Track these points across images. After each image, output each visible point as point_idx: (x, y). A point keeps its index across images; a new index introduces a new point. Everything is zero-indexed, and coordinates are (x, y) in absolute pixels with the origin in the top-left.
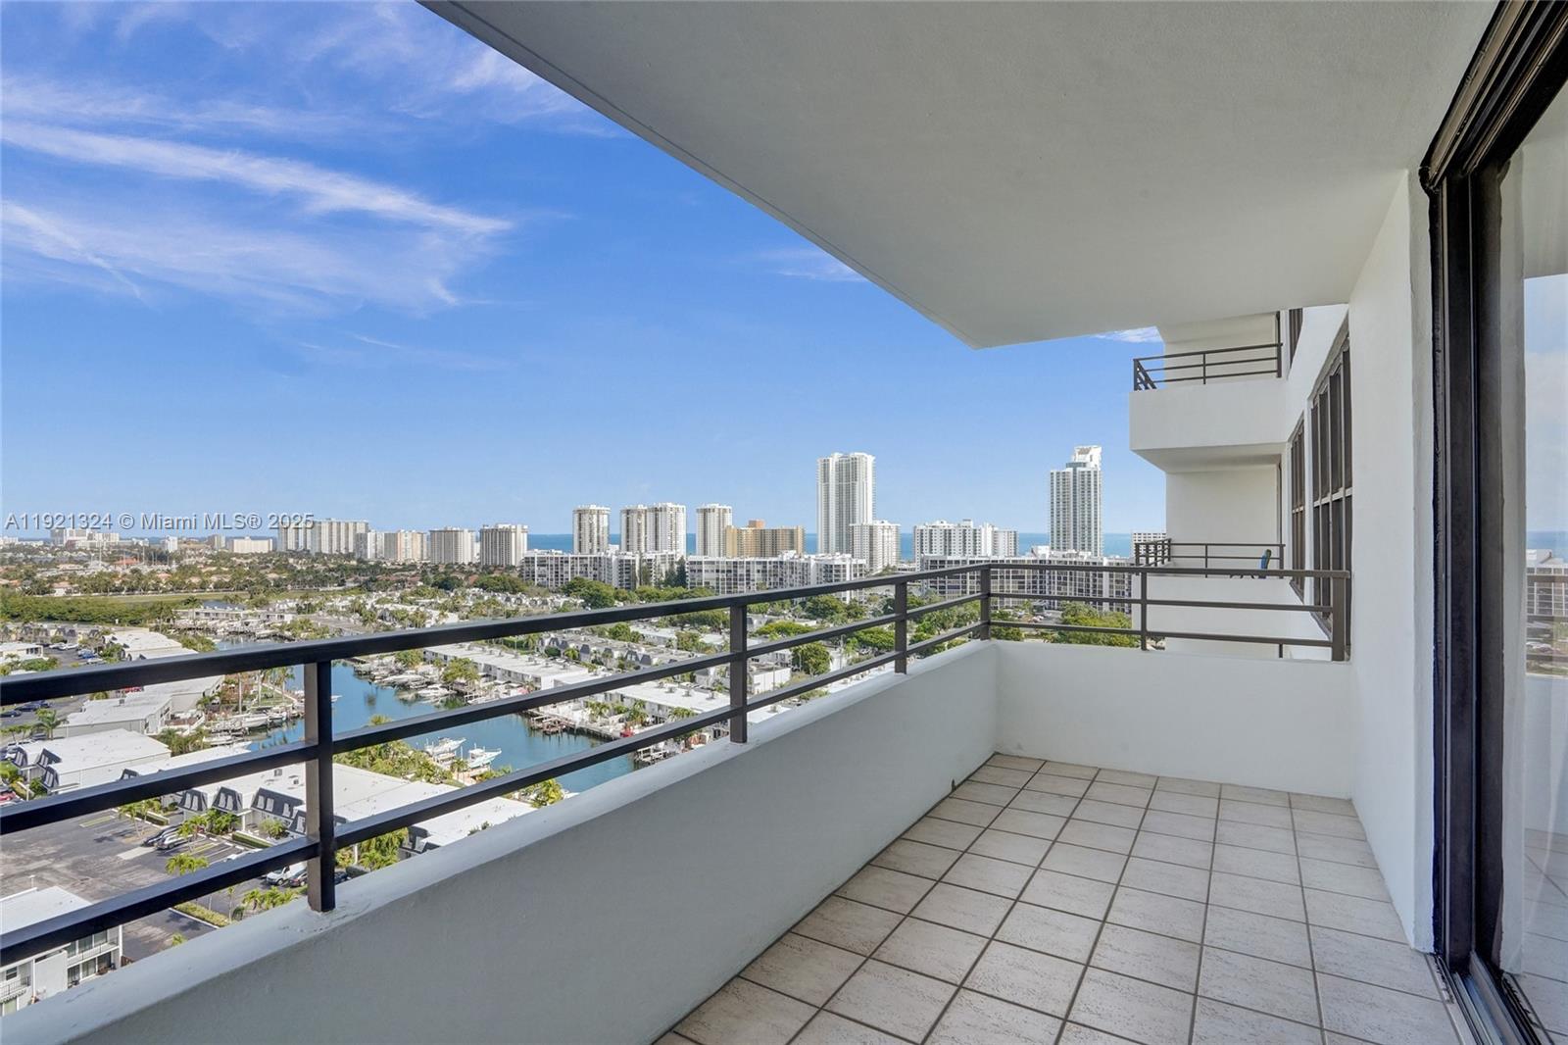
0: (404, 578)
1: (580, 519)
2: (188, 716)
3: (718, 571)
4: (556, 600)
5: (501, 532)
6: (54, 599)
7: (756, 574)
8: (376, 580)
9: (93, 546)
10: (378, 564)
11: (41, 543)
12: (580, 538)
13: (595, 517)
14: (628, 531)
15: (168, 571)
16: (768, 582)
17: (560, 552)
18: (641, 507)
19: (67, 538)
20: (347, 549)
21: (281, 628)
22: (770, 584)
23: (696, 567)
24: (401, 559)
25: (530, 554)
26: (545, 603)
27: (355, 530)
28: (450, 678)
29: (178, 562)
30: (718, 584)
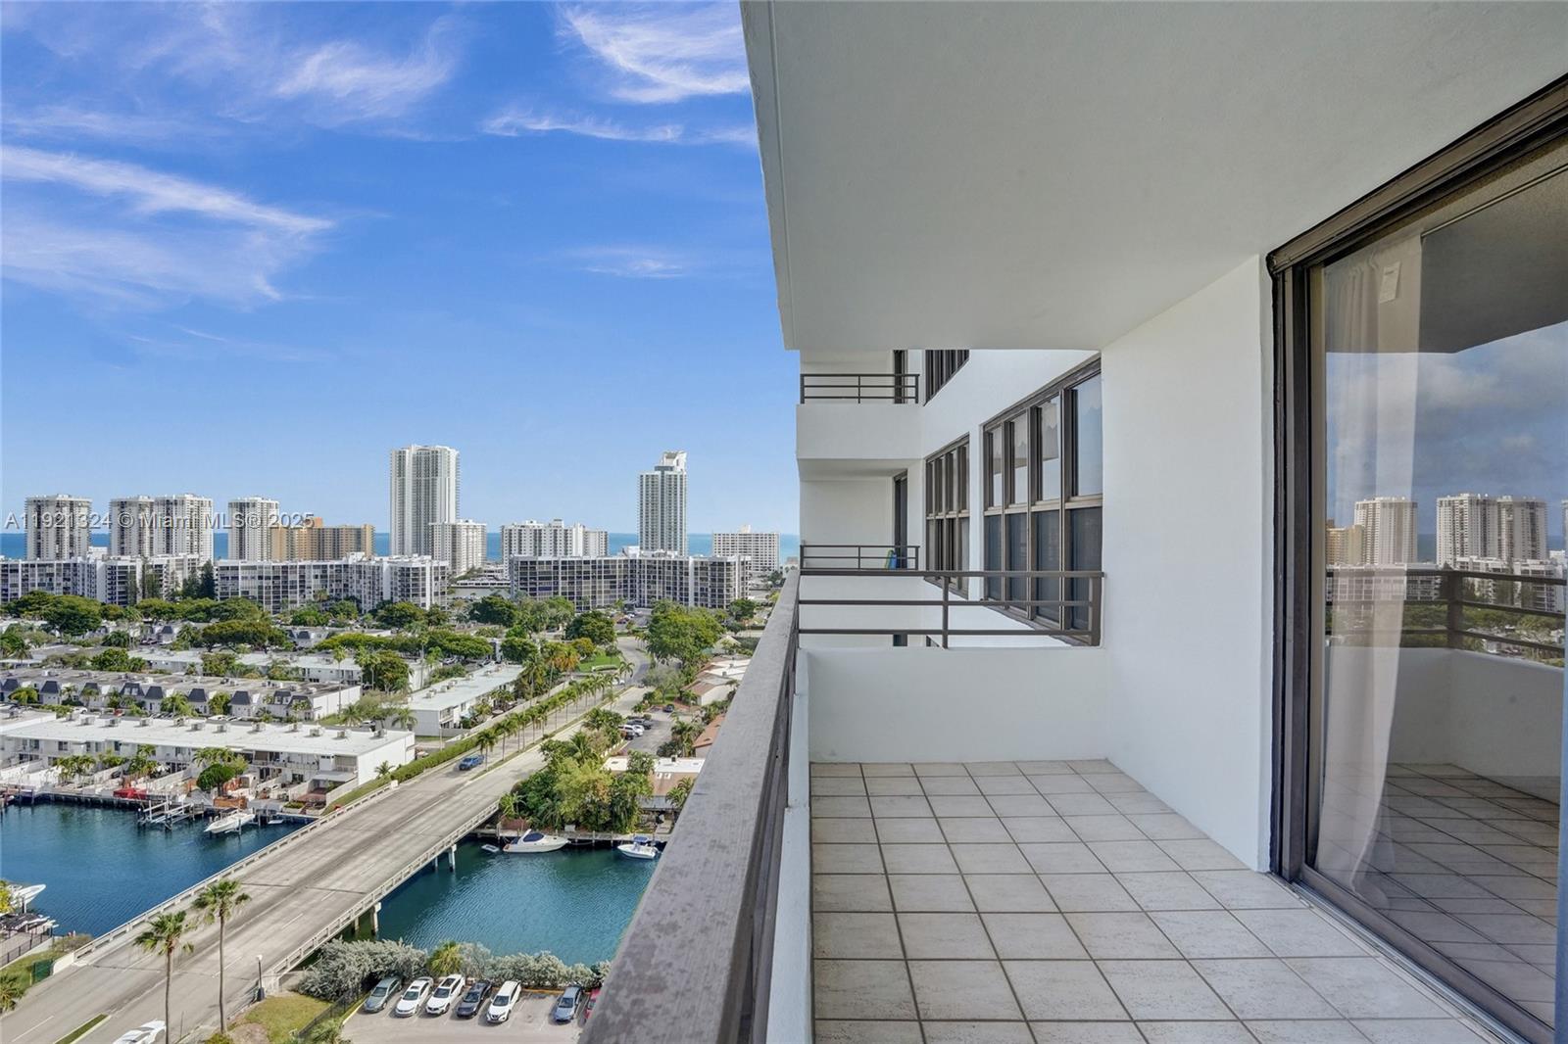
1: (39, 513)
3: (260, 578)
7: (313, 580)
12: (39, 537)
13: (66, 511)
14: (122, 529)
16: (328, 590)
18: (143, 499)
22: (332, 591)
23: (229, 574)
30: (260, 593)
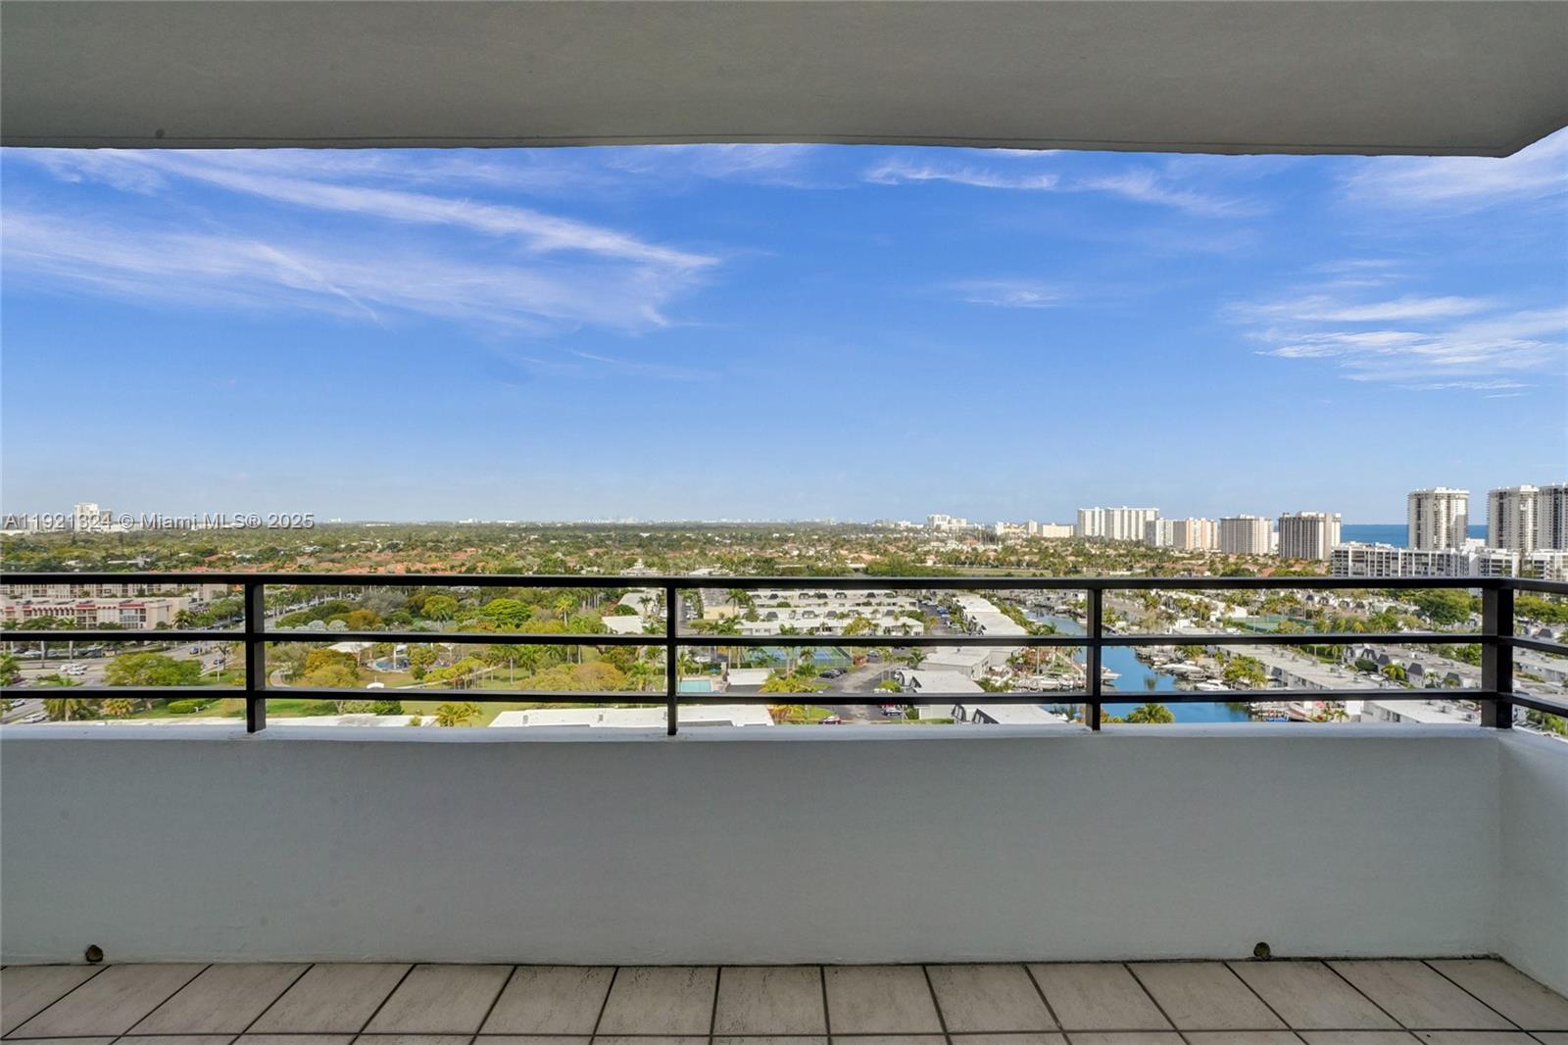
0: (1190, 567)
1: (1419, 506)
2: (1000, 670)
4: (1377, 604)
5: (1305, 521)
6: (926, 567)
8: (1162, 567)
9: (950, 529)
10: (1166, 550)
11: (922, 526)
12: (1419, 529)
13: (1443, 503)
14: (1501, 521)
15: (996, 551)
17: (1388, 546)
18: (1525, 489)
19: (936, 523)
20: (1137, 535)
21: (1075, 605)
24: (1190, 546)
25: (1343, 547)
26: (1360, 606)
27: (1145, 518)
28: (1232, 676)
29: (1003, 543)
